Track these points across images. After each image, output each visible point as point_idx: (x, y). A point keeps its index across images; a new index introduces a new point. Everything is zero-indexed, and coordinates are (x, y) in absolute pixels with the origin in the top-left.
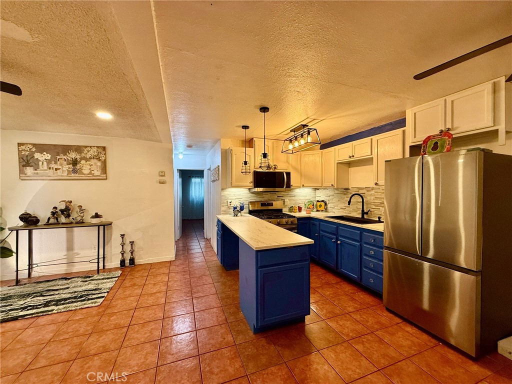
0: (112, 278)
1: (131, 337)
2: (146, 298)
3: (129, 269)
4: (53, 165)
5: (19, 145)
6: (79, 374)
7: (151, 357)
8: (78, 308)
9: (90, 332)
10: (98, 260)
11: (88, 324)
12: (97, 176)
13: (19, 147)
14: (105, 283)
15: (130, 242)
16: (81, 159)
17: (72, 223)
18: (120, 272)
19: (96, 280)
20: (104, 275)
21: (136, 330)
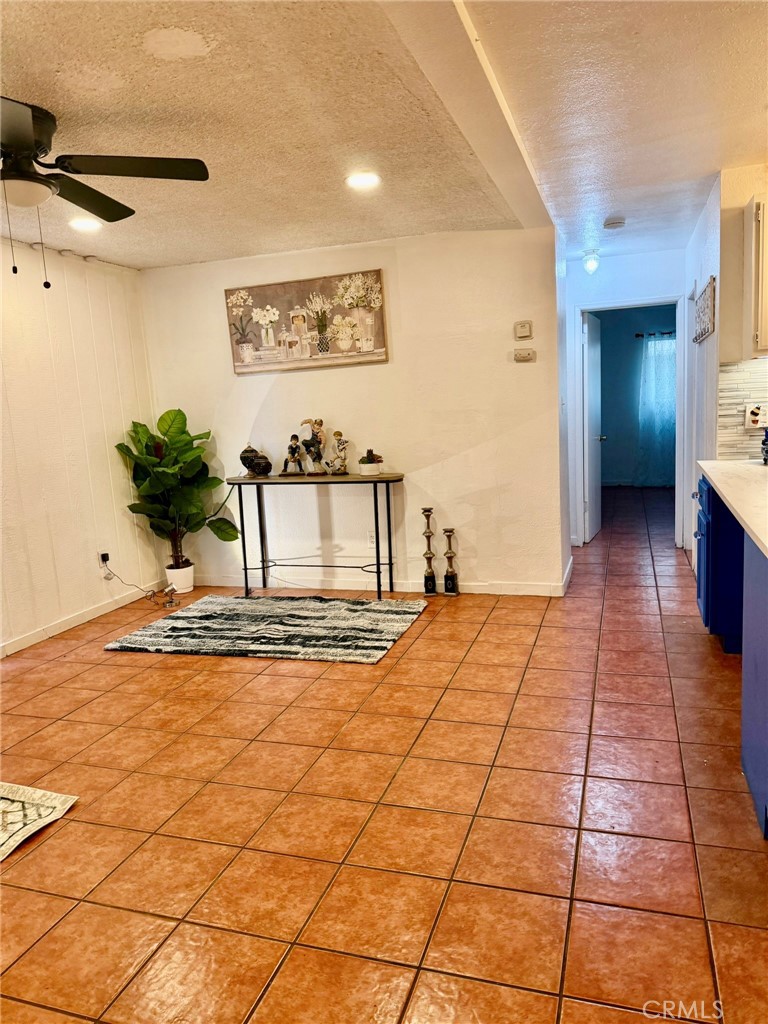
0: (405, 613)
1: (429, 742)
2: (473, 671)
3: (444, 601)
4: (285, 336)
5: (229, 293)
6: (332, 774)
7: (466, 793)
8: (338, 659)
9: (355, 708)
10: (378, 568)
11: (352, 693)
12: (368, 353)
13: (227, 299)
14: (392, 620)
15: (446, 531)
16: (334, 311)
17: (325, 474)
18: (423, 603)
19: (374, 611)
20: (390, 605)
21: (442, 731)
